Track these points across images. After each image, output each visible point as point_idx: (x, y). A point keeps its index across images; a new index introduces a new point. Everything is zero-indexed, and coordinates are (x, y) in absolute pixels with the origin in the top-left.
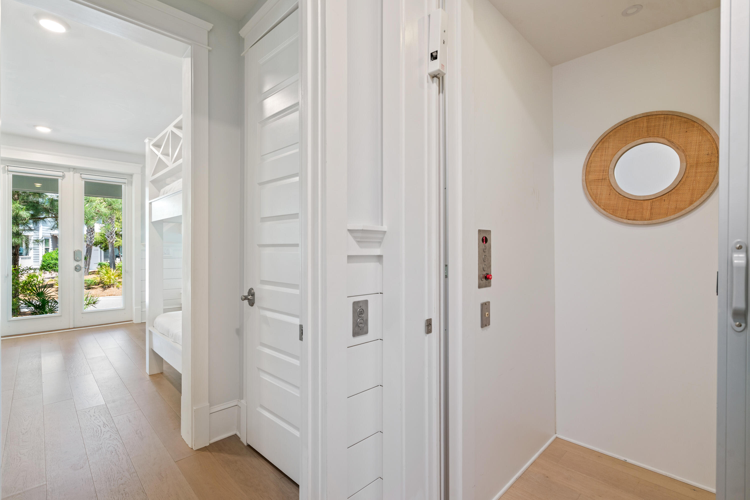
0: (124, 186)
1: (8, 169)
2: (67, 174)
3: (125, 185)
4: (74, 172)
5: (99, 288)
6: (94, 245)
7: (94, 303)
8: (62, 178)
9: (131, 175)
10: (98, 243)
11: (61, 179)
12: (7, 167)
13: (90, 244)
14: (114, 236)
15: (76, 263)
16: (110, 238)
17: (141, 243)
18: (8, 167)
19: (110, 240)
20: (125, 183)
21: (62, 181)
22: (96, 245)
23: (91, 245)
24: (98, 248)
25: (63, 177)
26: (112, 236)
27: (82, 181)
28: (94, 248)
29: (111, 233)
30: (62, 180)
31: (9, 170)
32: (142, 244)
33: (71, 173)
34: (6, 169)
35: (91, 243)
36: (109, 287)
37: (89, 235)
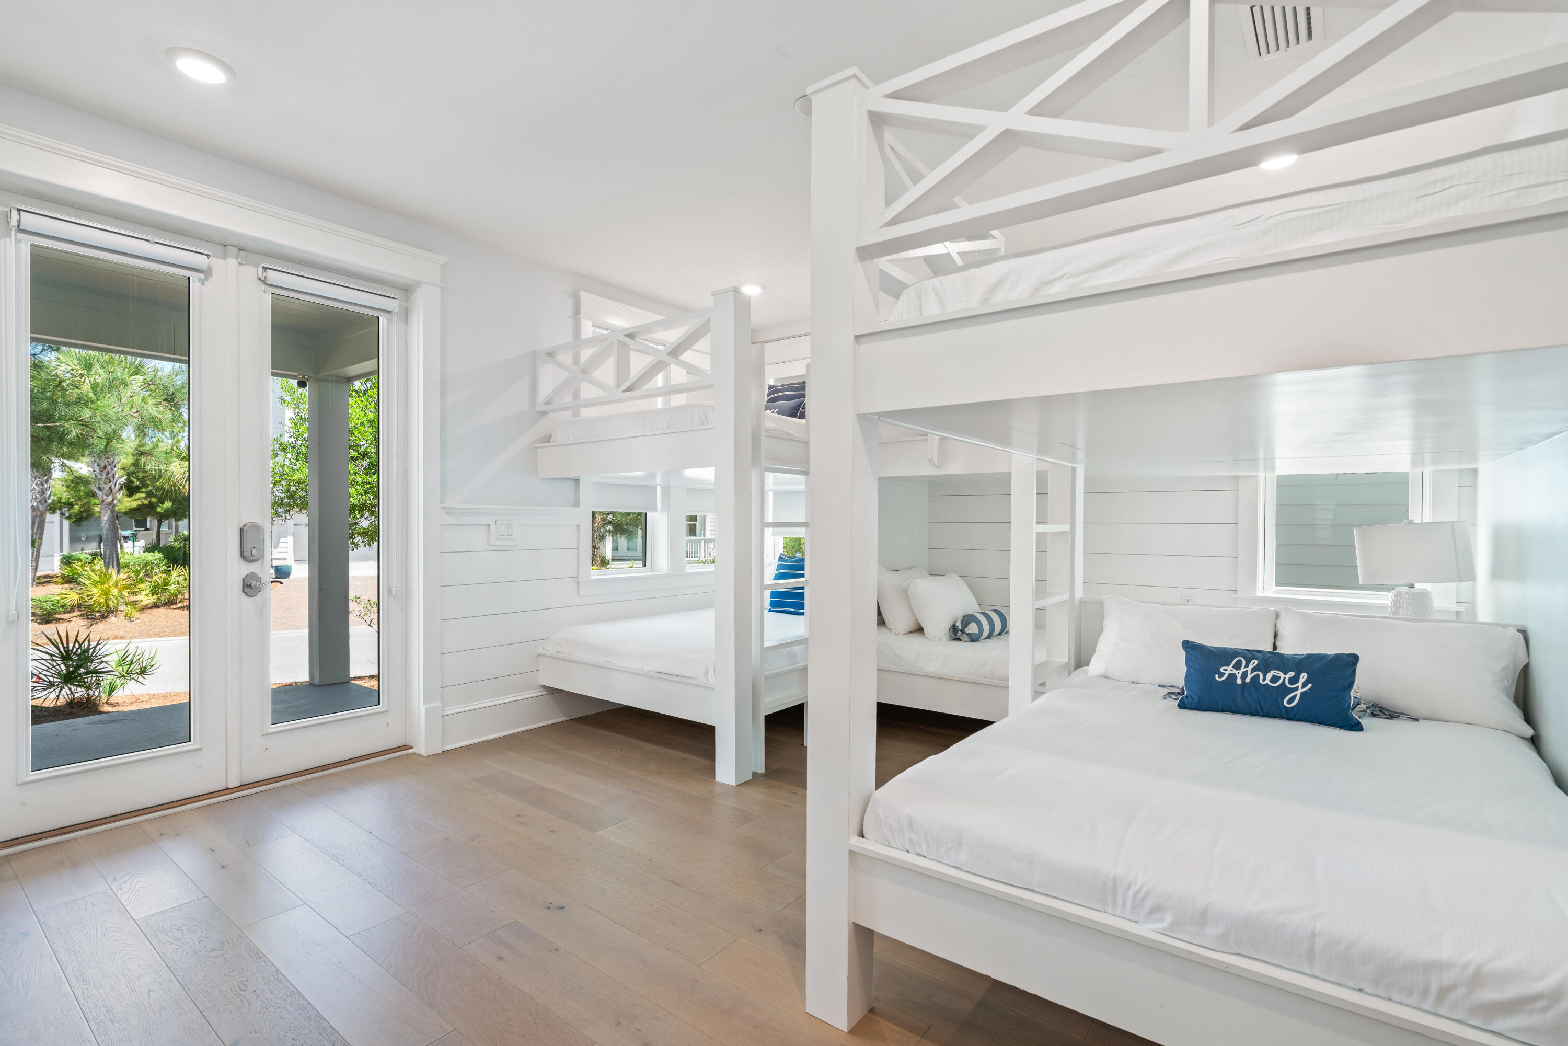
0: (385, 322)
1: (19, 221)
2: (217, 264)
3: (388, 319)
4: (240, 260)
5: (74, 619)
6: (50, 509)
7: (143, 671)
8: (202, 276)
9: (407, 290)
10: (59, 505)
11: (199, 280)
12: (15, 214)
13: (40, 506)
14: (115, 486)
15: (246, 569)
16: (105, 492)
17: (441, 503)
18: (19, 214)
19: (105, 497)
20: (389, 312)
21: (203, 287)
22: (52, 509)
23: (41, 509)
24: (57, 516)
25: (206, 272)
26: (110, 488)
27: (265, 291)
28: (49, 517)
29: (108, 481)
30: (202, 282)
31: (21, 228)
32: (444, 506)
33: (232, 262)
34: (14, 222)
35: (42, 505)
36: (103, 617)
37: (36, 485)
